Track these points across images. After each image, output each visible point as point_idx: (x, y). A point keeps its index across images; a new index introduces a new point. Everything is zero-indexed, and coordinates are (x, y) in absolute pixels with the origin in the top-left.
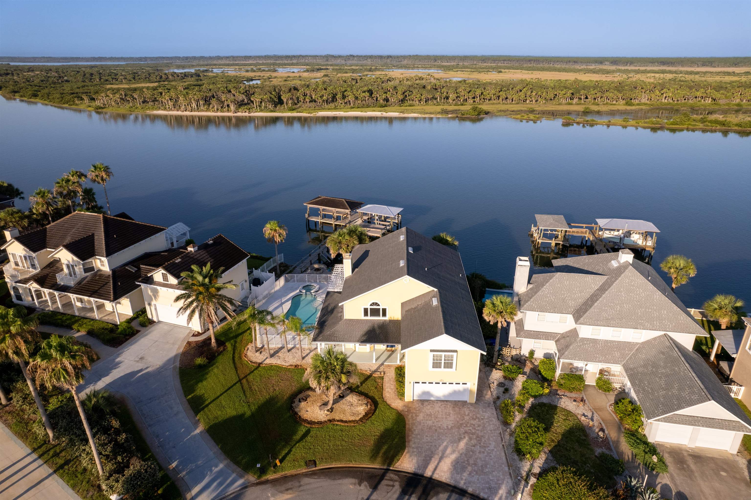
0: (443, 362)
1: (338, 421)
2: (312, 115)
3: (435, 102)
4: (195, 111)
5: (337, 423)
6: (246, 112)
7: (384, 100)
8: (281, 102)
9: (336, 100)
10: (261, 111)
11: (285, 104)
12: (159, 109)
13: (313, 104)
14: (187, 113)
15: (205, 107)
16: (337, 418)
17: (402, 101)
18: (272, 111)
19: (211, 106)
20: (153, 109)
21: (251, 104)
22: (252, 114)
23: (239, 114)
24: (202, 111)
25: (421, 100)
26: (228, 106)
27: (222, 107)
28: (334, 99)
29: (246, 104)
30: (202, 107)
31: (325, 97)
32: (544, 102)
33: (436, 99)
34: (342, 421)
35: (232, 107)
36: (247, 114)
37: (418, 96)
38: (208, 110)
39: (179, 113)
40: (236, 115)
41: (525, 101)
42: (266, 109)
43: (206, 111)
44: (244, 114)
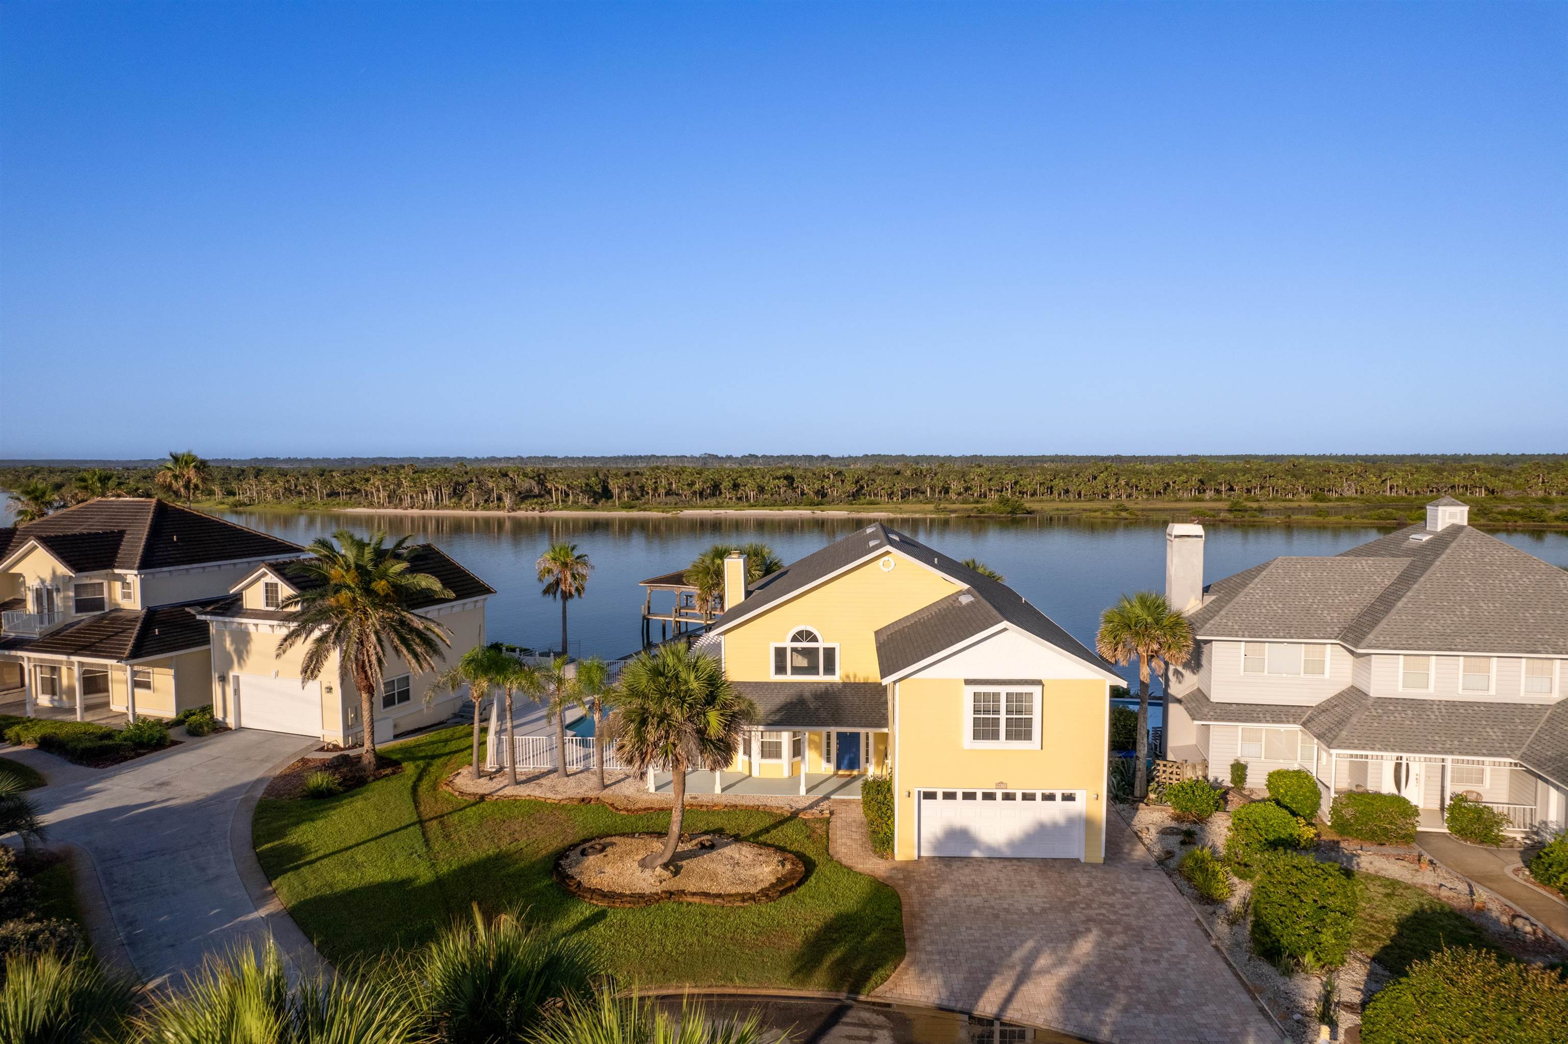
0: (1003, 717)
1: (694, 894)
2: (669, 515)
3: (921, 497)
4: (431, 508)
5: (690, 899)
6: (534, 509)
7: (817, 493)
8: (606, 494)
9: (721, 493)
10: (566, 508)
11: (616, 498)
12: (359, 504)
13: (672, 499)
14: (416, 512)
15: (453, 500)
16: (692, 888)
17: (853, 495)
18: (587, 508)
19: (465, 499)
20: (346, 505)
21: (547, 496)
22: (547, 514)
23: (520, 514)
24: (446, 507)
25: (892, 493)
26: (500, 499)
27: (486, 501)
28: (716, 489)
29: (535, 497)
30: (446, 501)
31: (697, 486)
32: (1145, 497)
33: (923, 493)
34: (706, 895)
35: (507, 501)
36: (536, 514)
37: (886, 486)
38: (457, 506)
39: (399, 511)
40: (513, 514)
41: (1105, 496)
42: (576, 505)
43: (454, 508)
44: (530, 514)
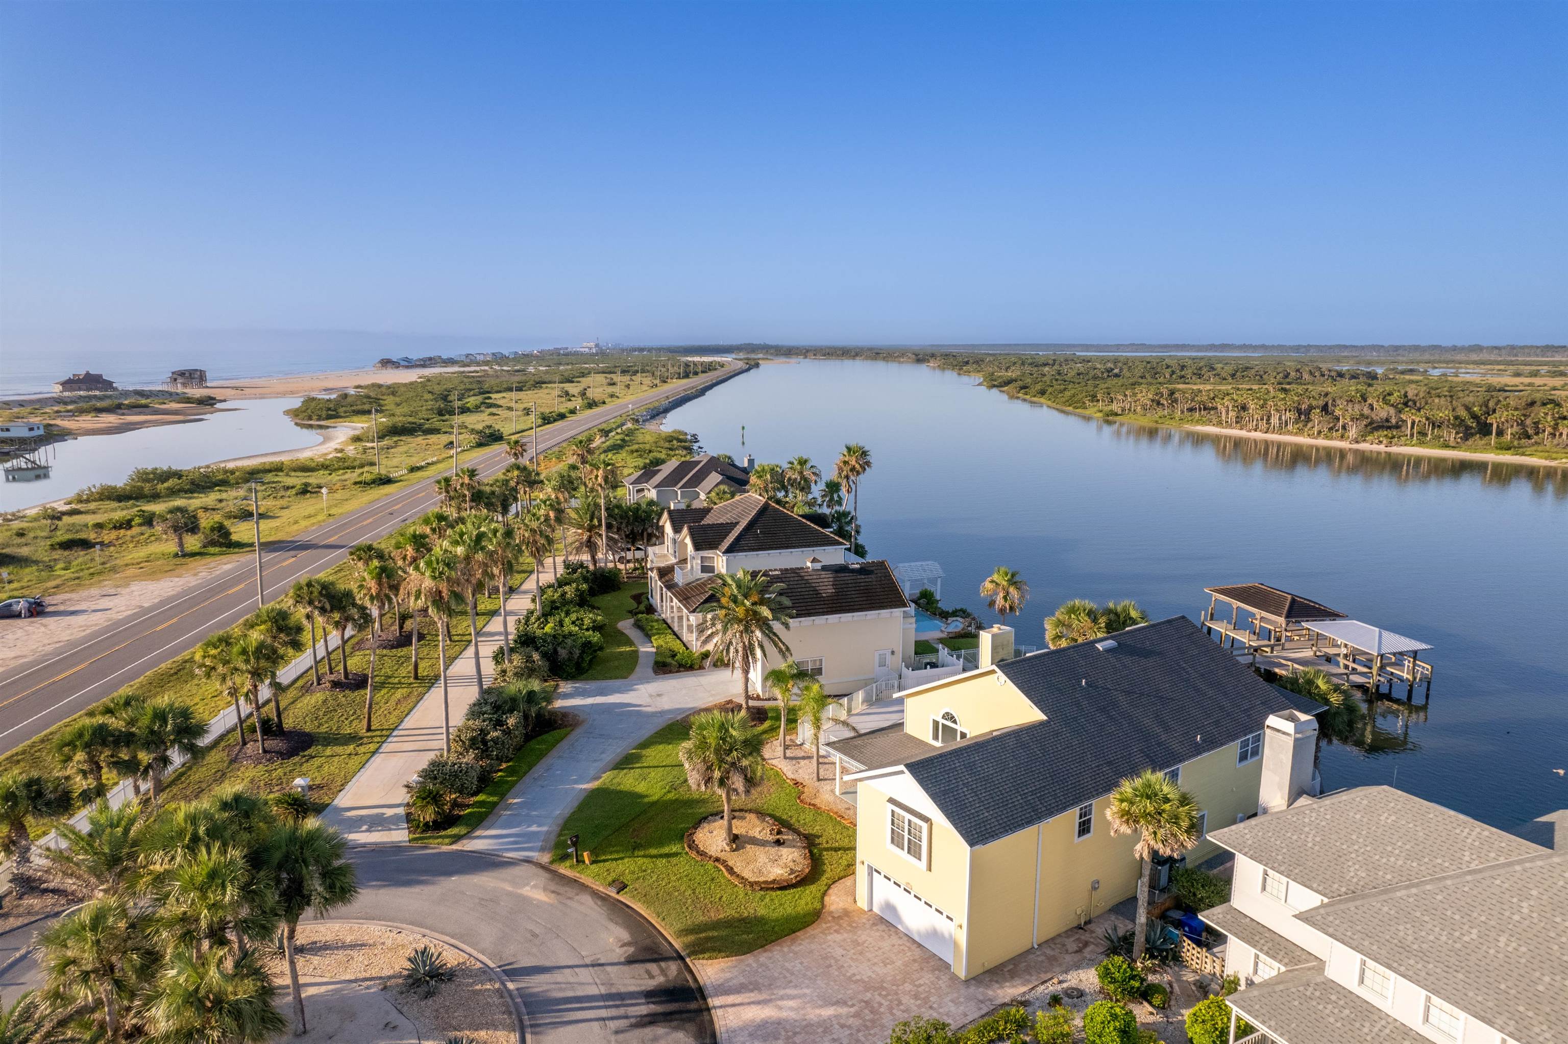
0: (906, 836)
1: (728, 867)
2: (1556, 464)
5: (722, 869)
6: (1381, 442)
10: (1421, 443)
11: (1494, 435)
12: (1208, 422)
14: (1258, 435)
15: (1297, 426)
16: (730, 863)
18: (1449, 447)
19: (1310, 425)
20: (1199, 423)
21: (1401, 429)
22: (1394, 449)
23: (1364, 446)
24: (1290, 433)
26: (1345, 428)
27: (1330, 429)
29: (1388, 428)
30: (1290, 427)
34: (732, 871)
35: (1353, 432)
36: (1382, 448)
38: (1300, 432)
39: (1243, 433)
42: (1437, 442)
43: (1296, 434)
44: (1375, 447)
